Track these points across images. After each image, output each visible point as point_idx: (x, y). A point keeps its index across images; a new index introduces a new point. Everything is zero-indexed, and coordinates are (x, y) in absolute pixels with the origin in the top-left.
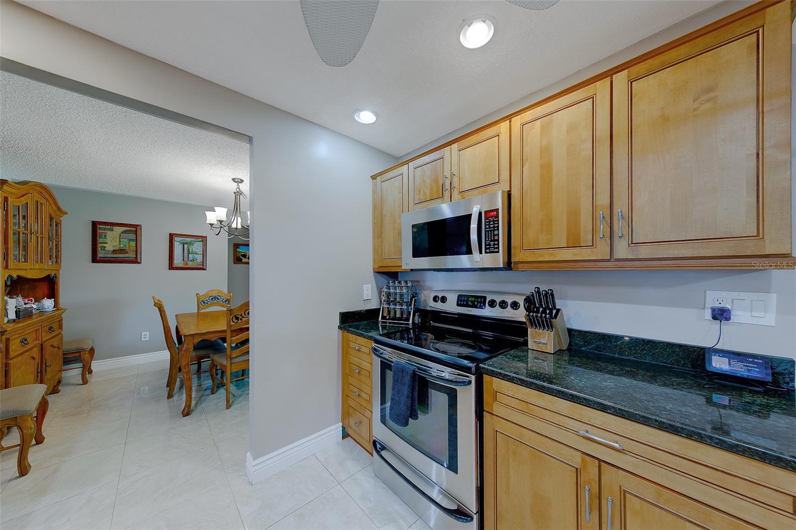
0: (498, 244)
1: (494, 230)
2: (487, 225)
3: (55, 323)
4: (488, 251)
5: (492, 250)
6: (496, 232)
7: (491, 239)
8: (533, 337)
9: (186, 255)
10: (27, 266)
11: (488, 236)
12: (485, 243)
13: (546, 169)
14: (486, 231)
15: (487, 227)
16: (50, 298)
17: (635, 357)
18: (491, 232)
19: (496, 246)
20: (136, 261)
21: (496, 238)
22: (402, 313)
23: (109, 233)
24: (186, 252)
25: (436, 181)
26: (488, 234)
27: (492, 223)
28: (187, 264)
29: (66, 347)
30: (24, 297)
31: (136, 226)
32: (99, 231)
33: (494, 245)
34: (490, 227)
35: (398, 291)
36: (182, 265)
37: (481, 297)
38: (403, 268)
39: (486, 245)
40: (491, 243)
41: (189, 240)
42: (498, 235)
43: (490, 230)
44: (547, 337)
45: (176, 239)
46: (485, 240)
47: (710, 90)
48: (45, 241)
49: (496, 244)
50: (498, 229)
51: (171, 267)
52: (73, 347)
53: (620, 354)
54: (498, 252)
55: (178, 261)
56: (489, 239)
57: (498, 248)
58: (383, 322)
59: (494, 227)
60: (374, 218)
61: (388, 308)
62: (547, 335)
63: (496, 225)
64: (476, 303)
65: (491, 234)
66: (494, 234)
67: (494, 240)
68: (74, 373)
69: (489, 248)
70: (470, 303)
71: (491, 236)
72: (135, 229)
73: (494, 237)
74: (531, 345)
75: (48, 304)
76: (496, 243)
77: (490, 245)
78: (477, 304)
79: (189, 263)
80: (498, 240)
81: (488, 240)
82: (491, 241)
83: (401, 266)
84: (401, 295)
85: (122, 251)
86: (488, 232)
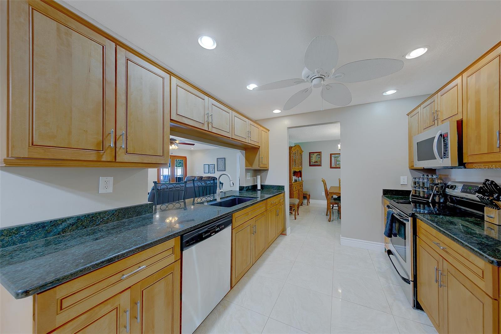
0: (448, 153)
3: (301, 185)
4: (445, 157)
8: (487, 213)
9: (336, 162)
10: (296, 168)
13: (478, 104)
14: (443, 146)
16: (300, 177)
20: (320, 165)
22: (424, 194)
23: (313, 156)
24: (336, 160)
27: (446, 140)
28: (336, 166)
29: (303, 192)
30: (296, 177)
31: (320, 152)
32: (311, 156)
34: (445, 143)
35: (421, 180)
36: (334, 167)
38: (414, 167)
39: (444, 153)
41: (337, 155)
42: (448, 147)
44: (494, 213)
45: (333, 156)
48: (299, 160)
50: (448, 144)
51: (331, 167)
52: (305, 193)
54: (448, 157)
55: (333, 165)
57: (448, 155)
58: (412, 198)
61: (415, 190)
62: (494, 212)
63: (447, 142)
64: (472, 191)
66: (446, 147)
68: (305, 201)
69: (445, 155)
70: (468, 191)
72: (319, 153)
74: (486, 218)
75: (300, 178)
79: (337, 165)
80: (448, 150)
82: (446, 151)
83: (413, 166)
84: (424, 183)
85: (316, 162)
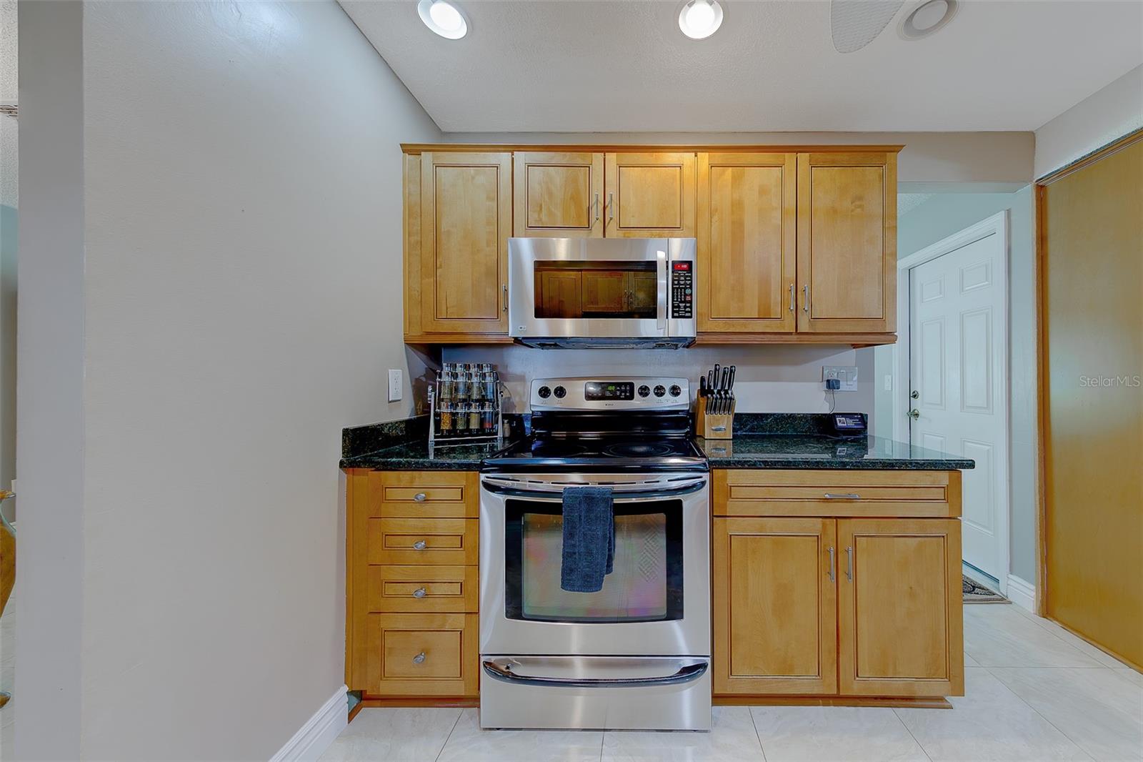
0: (691, 307)
1: (685, 289)
2: (676, 280)
4: (676, 314)
5: (682, 313)
6: (688, 291)
7: (681, 299)
8: (711, 424)
11: (677, 296)
12: (673, 304)
14: (673, 289)
15: (676, 282)
17: (781, 432)
18: (681, 290)
19: (688, 309)
21: (688, 298)
22: (482, 421)
25: (575, 198)
26: (677, 293)
27: (682, 278)
33: (685, 307)
34: (679, 284)
37: (626, 384)
39: (673, 307)
40: (681, 305)
42: (691, 295)
43: (679, 288)
46: (673, 301)
47: (860, 198)
49: (688, 307)
50: (691, 288)
53: (769, 431)
54: (691, 317)
56: (677, 299)
57: (691, 312)
58: (438, 443)
59: (685, 284)
60: (408, 233)
61: (452, 414)
62: (726, 419)
63: (688, 282)
64: (618, 393)
65: (681, 293)
66: (685, 293)
67: (685, 302)
69: (676, 312)
70: (608, 394)
71: (681, 296)
73: (685, 298)
76: (688, 305)
77: (679, 307)
78: (621, 395)
80: (691, 302)
81: (677, 301)
82: (681, 302)
83: (497, 333)
84: (480, 389)
86: (677, 290)
